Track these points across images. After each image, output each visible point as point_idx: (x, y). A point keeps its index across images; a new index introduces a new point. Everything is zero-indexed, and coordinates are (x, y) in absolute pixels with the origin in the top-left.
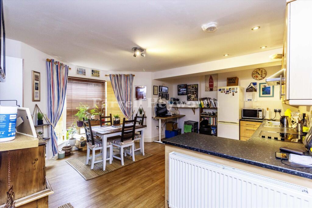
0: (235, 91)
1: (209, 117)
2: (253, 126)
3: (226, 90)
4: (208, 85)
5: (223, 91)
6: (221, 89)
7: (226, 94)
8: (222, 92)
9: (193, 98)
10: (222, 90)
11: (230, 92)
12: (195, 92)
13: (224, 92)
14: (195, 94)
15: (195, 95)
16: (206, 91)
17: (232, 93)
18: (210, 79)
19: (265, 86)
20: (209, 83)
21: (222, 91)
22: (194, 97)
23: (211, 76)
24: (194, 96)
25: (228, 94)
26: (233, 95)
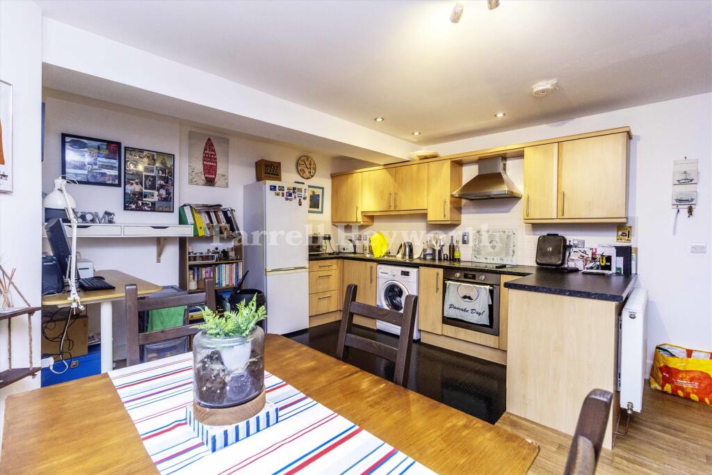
0: (303, 196)
1: (216, 265)
2: (327, 268)
3: (286, 191)
4: (199, 167)
5: (281, 192)
6: (275, 187)
7: (287, 199)
8: (278, 194)
9: (153, 204)
10: (277, 188)
11: (295, 198)
12: (159, 182)
13: (283, 195)
14: (162, 187)
15: (163, 192)
16: (191, 182)
17: (298, 199)
18: (205, 149)
19: (313, 192)
20: (204, 161)
21: (277, 191)
22: (156, 199)
23: (209, 139)
24: (156, 193)
25: (291, 200)
26: (300, 205)
